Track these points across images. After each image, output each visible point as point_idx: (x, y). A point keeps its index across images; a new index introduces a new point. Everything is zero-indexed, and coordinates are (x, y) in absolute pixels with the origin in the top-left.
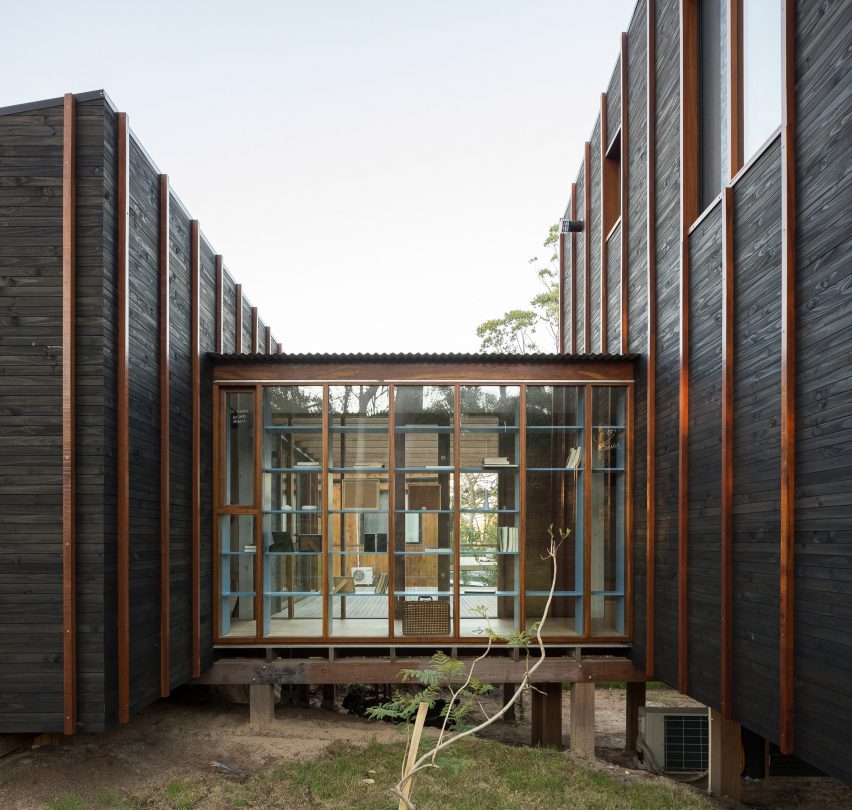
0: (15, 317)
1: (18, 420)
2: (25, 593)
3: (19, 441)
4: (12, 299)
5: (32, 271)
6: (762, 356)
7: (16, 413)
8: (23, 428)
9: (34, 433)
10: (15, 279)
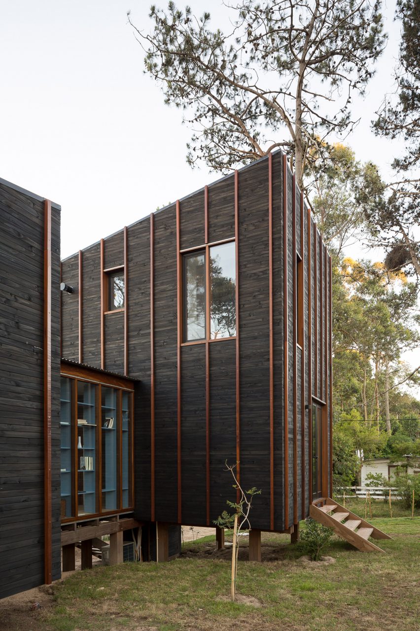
0: (17, 323)
1: (19, 389)
2: (23, 501)
3: (20, 403)
4: (15, 310)
5: (26, 296)
6: (225, 404)
7: (18, 385)
8: (21, 395)
9: (27, 399)
10: (18, 299)
